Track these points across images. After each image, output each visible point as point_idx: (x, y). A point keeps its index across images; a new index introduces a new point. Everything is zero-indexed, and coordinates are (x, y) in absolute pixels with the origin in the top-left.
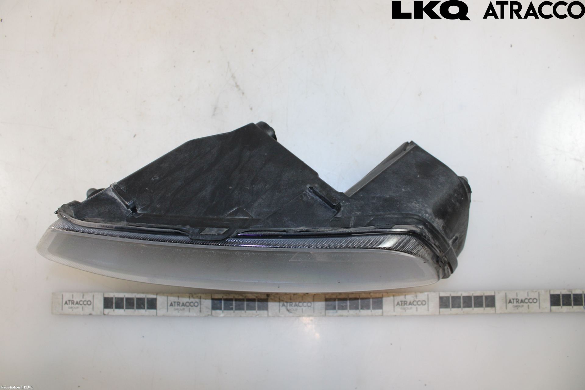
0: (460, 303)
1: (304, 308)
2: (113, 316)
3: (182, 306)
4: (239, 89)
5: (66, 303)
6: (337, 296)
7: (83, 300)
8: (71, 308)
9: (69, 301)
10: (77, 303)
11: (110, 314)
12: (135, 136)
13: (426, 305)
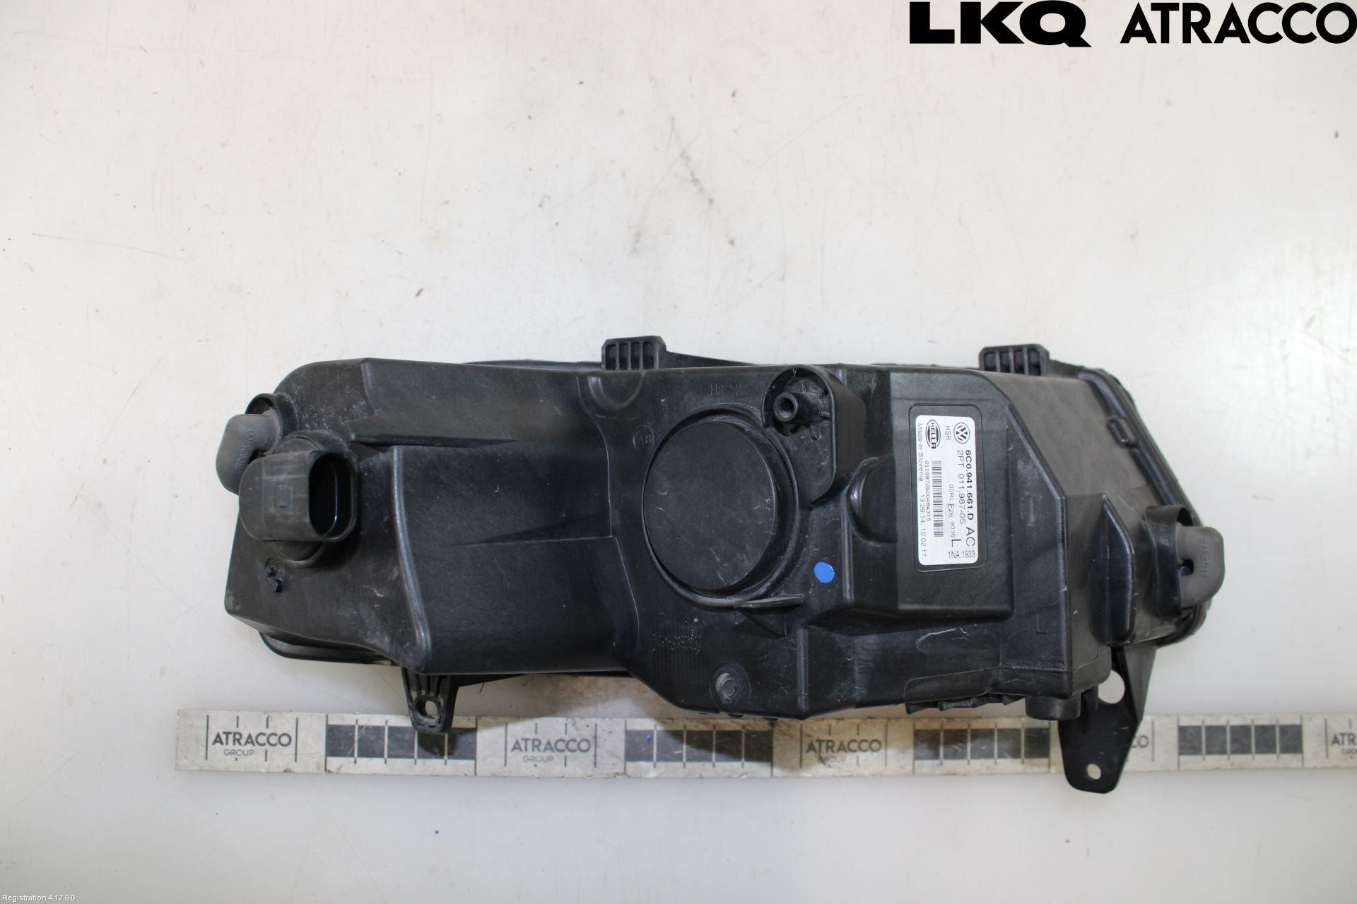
0: (1224, 742)
1: (862, 755)
2: (353, 775)
3: (546, 749)
4: (701, 190)
5: (218, 739)
6: (942, 725)
7: (268, 732)
8: (233, 752)
9: (227, 734)
10: (250, 740)
11: (344, 770)
12: (418, 294)
13: (1149, 747)
